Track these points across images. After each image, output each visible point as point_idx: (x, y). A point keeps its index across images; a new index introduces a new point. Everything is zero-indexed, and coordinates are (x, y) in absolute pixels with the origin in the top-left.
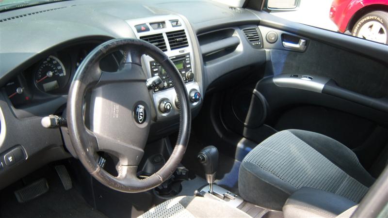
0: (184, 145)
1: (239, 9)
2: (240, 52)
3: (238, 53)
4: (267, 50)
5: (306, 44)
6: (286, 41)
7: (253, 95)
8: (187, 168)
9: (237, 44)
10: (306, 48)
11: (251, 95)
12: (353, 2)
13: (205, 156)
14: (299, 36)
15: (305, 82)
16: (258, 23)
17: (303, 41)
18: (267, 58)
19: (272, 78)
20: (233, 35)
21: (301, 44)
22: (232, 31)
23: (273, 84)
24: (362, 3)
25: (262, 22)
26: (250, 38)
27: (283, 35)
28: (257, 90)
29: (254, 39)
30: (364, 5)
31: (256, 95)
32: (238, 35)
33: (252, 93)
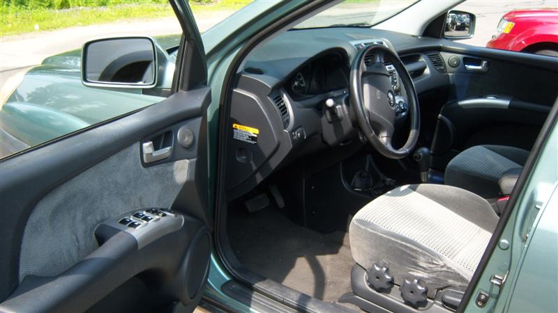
0: (417, 128)
1: (420, 37)
2: (427, 75)
3: (425, 75)
4: (450, 74)
5: (488, 65)
6: (468, 65)
7: (438, 121)
8: (393, 179)
9: (424, 68)
10: (489, 70)
11: (436, 121)
12: (512, 43)
13: (421, 154)
14: (481, 58)
15: (490, 100)
16: (440, 49)
17: (485, 62)
18: (451, 82)
19: (457, 101)
20: (420, 60)
21: (483, 65)
22: (418, 57)
23: (460, 107)
24: (523, 42)
25: (444, 47)
26: (434, 63)
27: (464, 59)
28: (442, 114)
29: (438, 63)
30: (526, 45)
31: (441, 120)
32: (423, 59)
33: (437, 118)
